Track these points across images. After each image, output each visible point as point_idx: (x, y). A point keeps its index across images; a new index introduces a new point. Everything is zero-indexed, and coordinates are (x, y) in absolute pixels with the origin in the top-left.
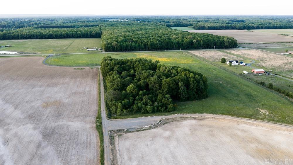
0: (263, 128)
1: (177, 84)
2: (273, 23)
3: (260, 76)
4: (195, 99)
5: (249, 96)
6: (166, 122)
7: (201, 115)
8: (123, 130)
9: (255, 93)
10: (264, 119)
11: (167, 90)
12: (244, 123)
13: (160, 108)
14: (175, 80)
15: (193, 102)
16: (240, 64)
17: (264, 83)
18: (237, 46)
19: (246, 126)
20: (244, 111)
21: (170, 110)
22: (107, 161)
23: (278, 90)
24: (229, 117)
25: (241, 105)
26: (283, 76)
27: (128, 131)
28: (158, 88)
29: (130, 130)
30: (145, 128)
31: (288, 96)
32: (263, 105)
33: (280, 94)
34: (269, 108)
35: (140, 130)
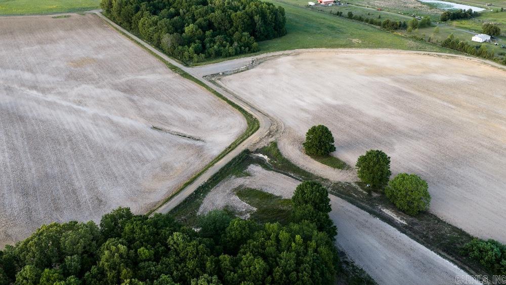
0: (363, 54)
1: (251, 18)
3: (331, 6)
4: (275, 37)
5: (332, 28)
6: (260, 62)
7: (294, 51)
8: (218, 74)
9: (337, 25)
10: (359, 46)
11: (242, 27)
12: (343, 52)
13: (243, 48)
14: (246, 13)
15: (274, 41)
17: (341, 13)
19: (345, 54)
20: (336, 43)
21: (255, 50)
22: (231, 98)
23: (360, 19)
24: (324, 49)
25: (330, 38)
26: (357, 5)
27: (224, 74)
28: (229, 25)
29: (226, 73)
30: (243, 70)
31: (372, 24)
32: (352, 34)
33: (363, 22)
34: (360, 37)
35: (238, 72)
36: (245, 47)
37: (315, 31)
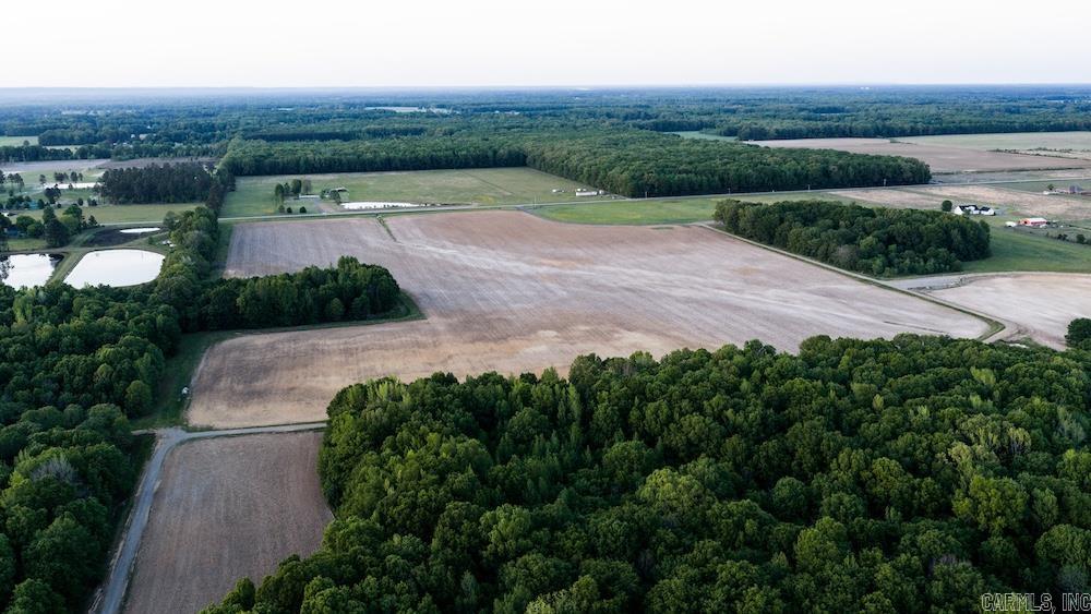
2: (947, 117)
3: (1044, 228)
6: (970, 281)
7: (1011, 273)
9: (1063, 249)
11: (937, 242)
16: (983, 212)
17: (1065, 236)
18: (930, 177)
25: (1058, 263)
27: (931, 288)
28: (917, 240)
29: (934, 288)
30: (952, 286)
35: (948, 287)
36: (946, 265)
37: (1031, 254)
